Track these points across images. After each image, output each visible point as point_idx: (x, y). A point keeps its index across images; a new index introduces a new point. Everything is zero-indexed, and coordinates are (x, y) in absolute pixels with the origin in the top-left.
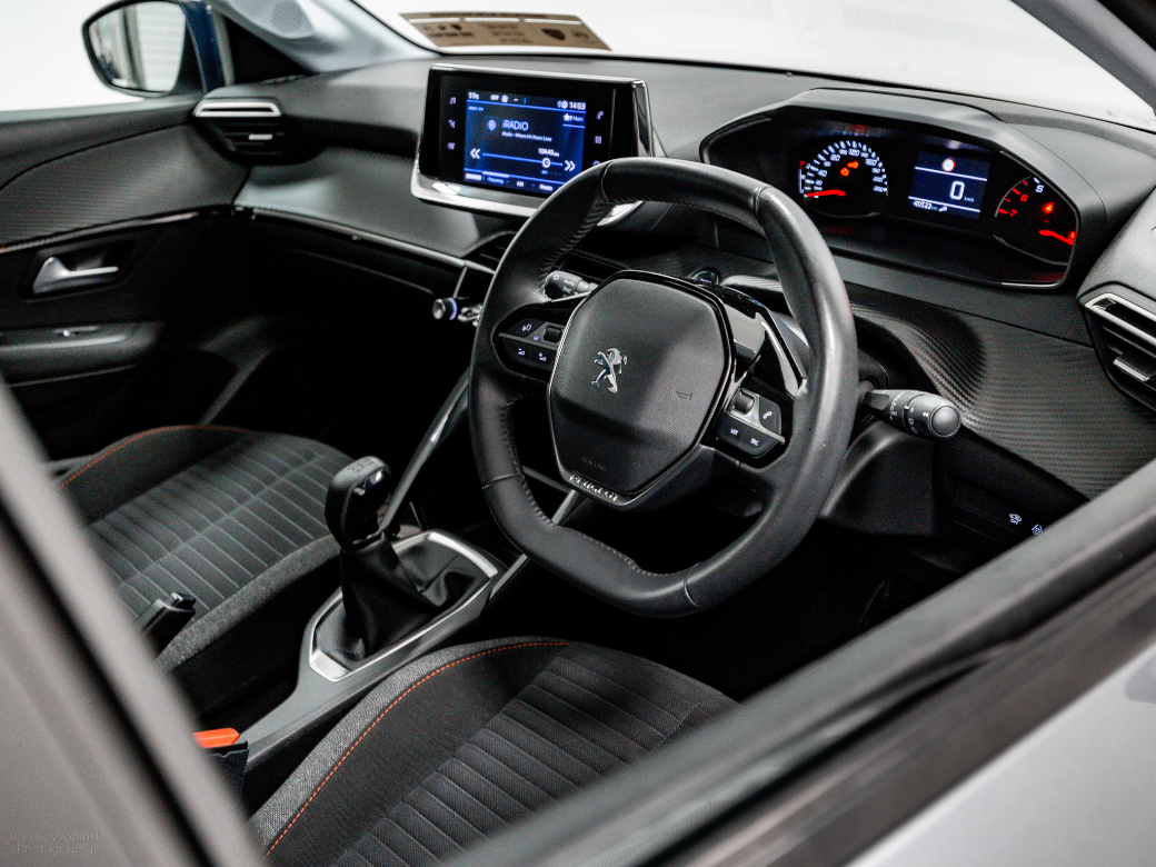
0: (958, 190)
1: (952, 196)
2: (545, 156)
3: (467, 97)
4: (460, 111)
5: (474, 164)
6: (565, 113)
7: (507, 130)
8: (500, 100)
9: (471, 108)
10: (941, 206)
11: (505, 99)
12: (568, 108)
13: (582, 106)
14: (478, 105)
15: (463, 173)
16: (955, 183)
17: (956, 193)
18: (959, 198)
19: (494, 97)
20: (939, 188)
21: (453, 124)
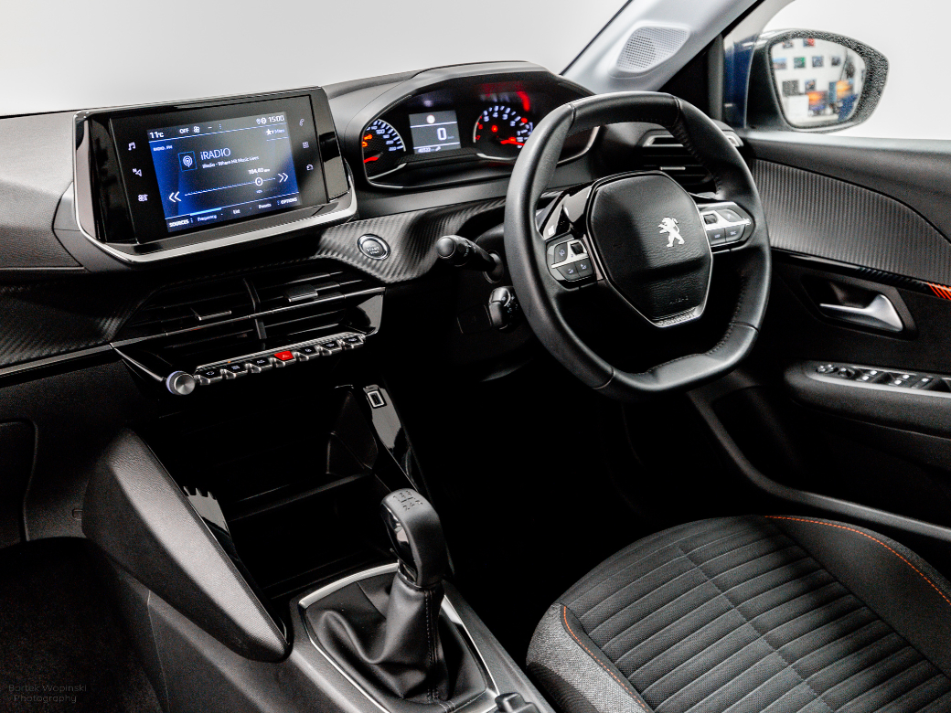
0: (442, 134)
1: (440, 138)
2: (255, 176)
3: (148, 138)
4: (143, 156)
5: (175, 208)
6: (266, 128)
7: (207, 162)
8: (191, 132)
9: (155, 149)
10: (436, 148)
11: (197, 129)
12: (268, 122)
13: (280, 118)
14: (164, 144)
15: (165, 224)
16: (439, 130)
17: (442, 136)
18: (445, 138)
19: (184, 131)
20: (430, 135)
21: (138, 172)
